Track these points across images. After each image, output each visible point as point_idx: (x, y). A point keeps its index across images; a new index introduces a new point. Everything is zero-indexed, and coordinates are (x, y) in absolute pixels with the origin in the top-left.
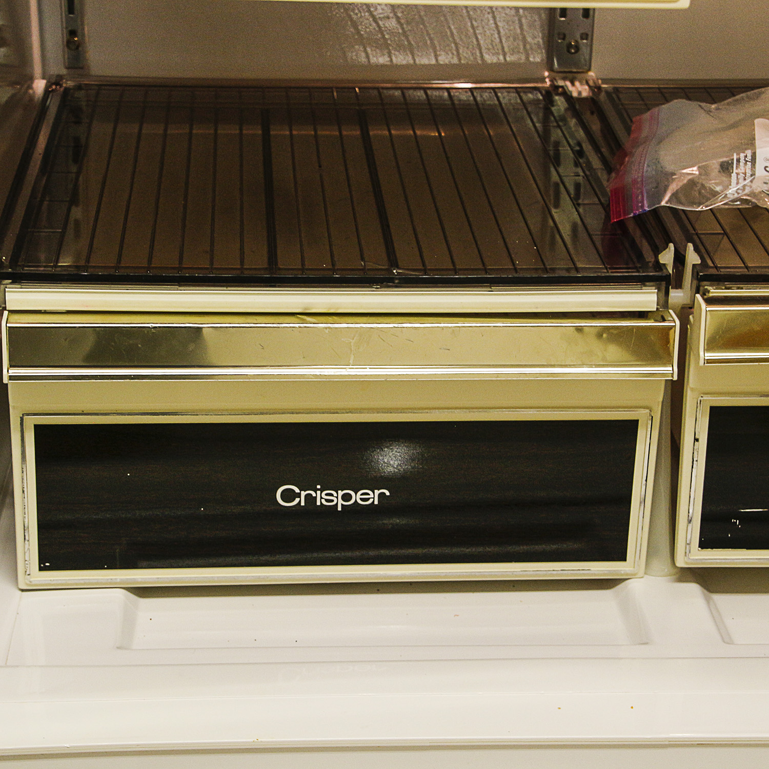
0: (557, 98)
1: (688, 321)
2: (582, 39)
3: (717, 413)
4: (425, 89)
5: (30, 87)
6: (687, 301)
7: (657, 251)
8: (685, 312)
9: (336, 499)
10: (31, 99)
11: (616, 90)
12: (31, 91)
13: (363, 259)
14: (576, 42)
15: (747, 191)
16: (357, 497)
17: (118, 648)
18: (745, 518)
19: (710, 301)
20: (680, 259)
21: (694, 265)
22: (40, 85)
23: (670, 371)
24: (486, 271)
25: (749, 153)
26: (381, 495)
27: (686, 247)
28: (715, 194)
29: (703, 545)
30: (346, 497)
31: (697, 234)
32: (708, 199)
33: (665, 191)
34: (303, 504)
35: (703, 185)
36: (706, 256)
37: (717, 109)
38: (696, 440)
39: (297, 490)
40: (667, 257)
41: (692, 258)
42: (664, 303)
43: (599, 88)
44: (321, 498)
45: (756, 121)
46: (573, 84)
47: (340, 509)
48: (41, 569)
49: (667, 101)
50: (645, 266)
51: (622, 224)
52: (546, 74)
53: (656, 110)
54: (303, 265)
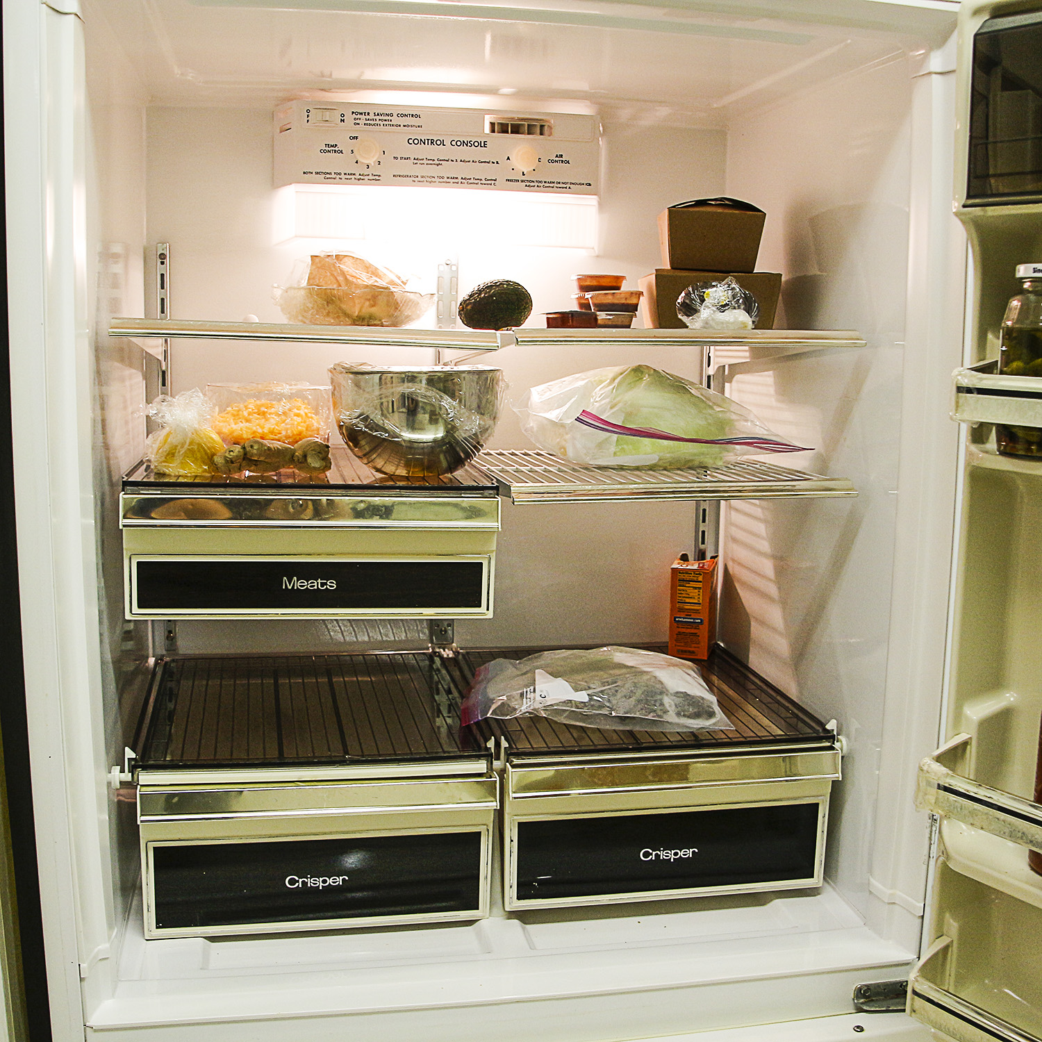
0: (435, 658)
1: (504, 778)
2: (448, 626)
3: (522, 826)
4: (363, 655)
5: (147, 662)
6: (502, 767)
7: (487, 740)
8: (502, 772)
9: (318, 883)
10: (147, 668)
11: (467, 653)
12: (147, 664)
13: (329, 751)
14: (445, 628)
15: (532, 707)
16: (330, 881)
17: (201, 969)
18: (540, 882)
19: (513, 766)
20: (498, 744)
21: (505, 748)
22: (152, 661)
23: (495, 805)
24: (396, 755)
25: (532, 688)
26: (343, 879)
27: (500, 738)
28: (515, 710)
29: (519, 898)
30: (324, 882)
31: (508, 731)
32: (512, 712)
33: (489, 710)
34: (300, 886)
35: (509, 705)
36: (512, 743)
37: (520, 663)
38: (512, 841)
39: (297, 878)
40: (491, 744)
41: (504, 744)
42: (490, 768)
43: (458, 652)
44: (310, 882)
45: (537, 671)
46: (444, 651)
47: (321, 888)
48: (157, 928)
49: (495, 659)
50: (480, 749)
51: (469, 727)
52: (430, 645)
53: (487, 664)
54: (297, 754)
